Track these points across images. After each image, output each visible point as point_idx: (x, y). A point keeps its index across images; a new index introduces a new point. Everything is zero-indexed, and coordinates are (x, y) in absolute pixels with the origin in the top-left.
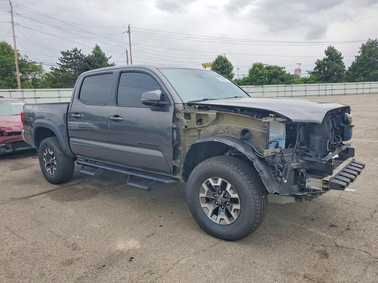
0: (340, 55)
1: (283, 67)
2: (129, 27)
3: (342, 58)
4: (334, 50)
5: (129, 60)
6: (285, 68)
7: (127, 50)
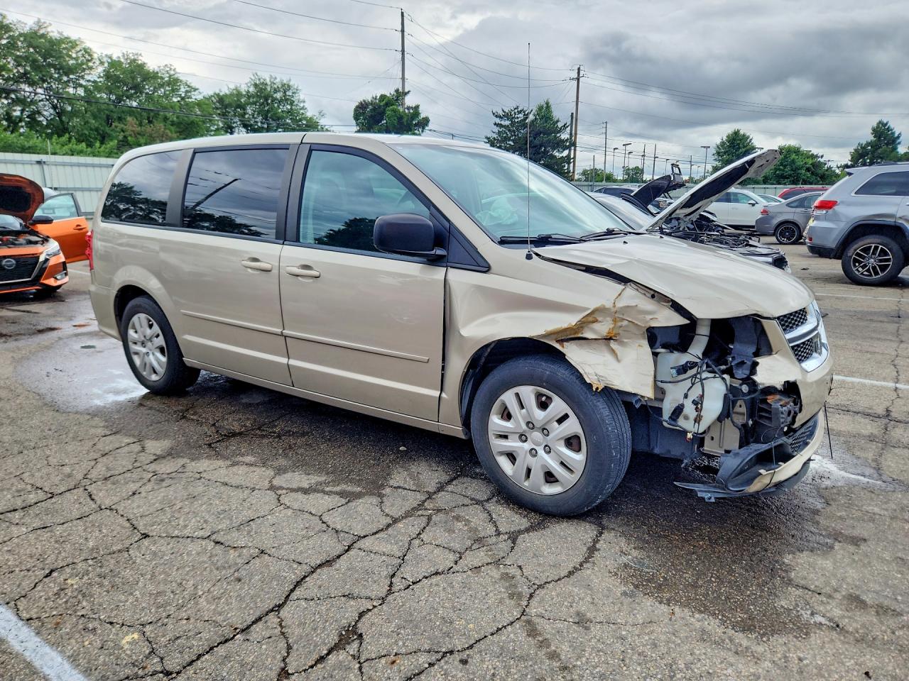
0: (898, 137)
1: (820, 155)
2: (579, 69)
3: (899, 143)
4: (888, 129)
5: (573, 132)
6: (822, 157)
7: (572, 114)
